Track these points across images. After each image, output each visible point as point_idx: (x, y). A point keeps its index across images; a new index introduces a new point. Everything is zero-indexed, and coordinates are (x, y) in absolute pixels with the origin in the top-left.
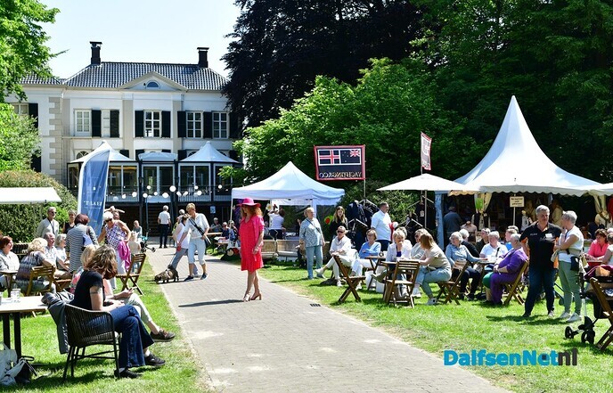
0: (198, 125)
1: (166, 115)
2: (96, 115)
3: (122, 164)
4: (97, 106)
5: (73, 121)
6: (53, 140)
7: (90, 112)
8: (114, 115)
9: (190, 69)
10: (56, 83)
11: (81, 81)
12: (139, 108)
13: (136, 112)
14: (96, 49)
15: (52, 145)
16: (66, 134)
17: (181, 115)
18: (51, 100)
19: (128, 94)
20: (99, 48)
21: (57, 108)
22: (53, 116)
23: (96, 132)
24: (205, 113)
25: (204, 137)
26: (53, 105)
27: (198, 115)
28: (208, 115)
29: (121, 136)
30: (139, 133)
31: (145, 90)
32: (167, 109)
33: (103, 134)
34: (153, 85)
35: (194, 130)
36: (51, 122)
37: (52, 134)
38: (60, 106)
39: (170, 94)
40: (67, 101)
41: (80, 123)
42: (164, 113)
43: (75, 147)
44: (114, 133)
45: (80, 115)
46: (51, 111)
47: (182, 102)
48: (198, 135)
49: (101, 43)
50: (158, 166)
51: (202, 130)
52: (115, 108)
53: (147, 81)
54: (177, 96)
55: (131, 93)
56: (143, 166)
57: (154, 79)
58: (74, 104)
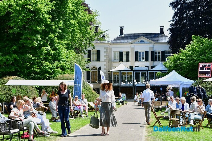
0: (159, 56)
1: (147, 53)
2: (121, 53)
3: (127, 72)
4: (121, 50)
5: (113, 56)
6: (105, 63)
7: (119, 52)
8: (128, 53)
9: (157, 35)
10: (107, 42)
11: (116, 41)
12: (137, 50)
13: (136, 52)
14: (122, 29)
15: (105, 65)
16: (110, 61)
17: (153, 53)
18: (105, 48)
19: (133, 45)
20: (123, 29)
21: (107, 51)
22: (105, 54)
23: (121, 60)
24: (162, 52)
25: (162, 61)
26: (105, 50)
27: (159, 52)
28: (163, 52)
29: (130, 61)
30: (137, 60)
31: (139, 44)
32: (147, 51)
33: (123, 60)
34: (142, 41)
35: (158, 58)
36: (105, 56)
37: (105, 61)
38: (108, 50)
39: (148, 44)
40: (111, 49)
41: (115, 57)
42: (146, 52)
43: (113, 66)
44: (128, 60)
45: (115, 53)
46: (105, 52)
47: (153, 47)
48: (159, 60)
49: (123, 27)
50: (140, 72)
51: (161, 58)
52: (128, 51)
53: (140, 40)
54: (151, 45)
55: (134, 45)
56: (135, 72)
57: (142, 39)
58: (113, 50)
